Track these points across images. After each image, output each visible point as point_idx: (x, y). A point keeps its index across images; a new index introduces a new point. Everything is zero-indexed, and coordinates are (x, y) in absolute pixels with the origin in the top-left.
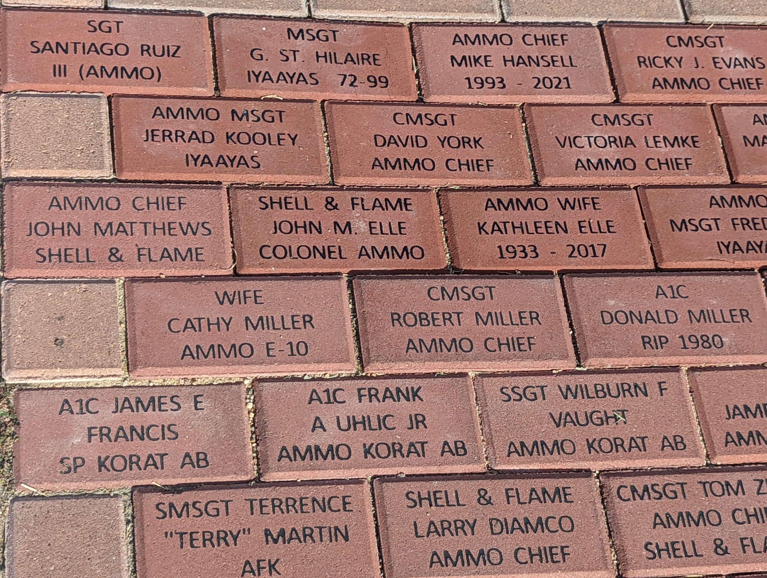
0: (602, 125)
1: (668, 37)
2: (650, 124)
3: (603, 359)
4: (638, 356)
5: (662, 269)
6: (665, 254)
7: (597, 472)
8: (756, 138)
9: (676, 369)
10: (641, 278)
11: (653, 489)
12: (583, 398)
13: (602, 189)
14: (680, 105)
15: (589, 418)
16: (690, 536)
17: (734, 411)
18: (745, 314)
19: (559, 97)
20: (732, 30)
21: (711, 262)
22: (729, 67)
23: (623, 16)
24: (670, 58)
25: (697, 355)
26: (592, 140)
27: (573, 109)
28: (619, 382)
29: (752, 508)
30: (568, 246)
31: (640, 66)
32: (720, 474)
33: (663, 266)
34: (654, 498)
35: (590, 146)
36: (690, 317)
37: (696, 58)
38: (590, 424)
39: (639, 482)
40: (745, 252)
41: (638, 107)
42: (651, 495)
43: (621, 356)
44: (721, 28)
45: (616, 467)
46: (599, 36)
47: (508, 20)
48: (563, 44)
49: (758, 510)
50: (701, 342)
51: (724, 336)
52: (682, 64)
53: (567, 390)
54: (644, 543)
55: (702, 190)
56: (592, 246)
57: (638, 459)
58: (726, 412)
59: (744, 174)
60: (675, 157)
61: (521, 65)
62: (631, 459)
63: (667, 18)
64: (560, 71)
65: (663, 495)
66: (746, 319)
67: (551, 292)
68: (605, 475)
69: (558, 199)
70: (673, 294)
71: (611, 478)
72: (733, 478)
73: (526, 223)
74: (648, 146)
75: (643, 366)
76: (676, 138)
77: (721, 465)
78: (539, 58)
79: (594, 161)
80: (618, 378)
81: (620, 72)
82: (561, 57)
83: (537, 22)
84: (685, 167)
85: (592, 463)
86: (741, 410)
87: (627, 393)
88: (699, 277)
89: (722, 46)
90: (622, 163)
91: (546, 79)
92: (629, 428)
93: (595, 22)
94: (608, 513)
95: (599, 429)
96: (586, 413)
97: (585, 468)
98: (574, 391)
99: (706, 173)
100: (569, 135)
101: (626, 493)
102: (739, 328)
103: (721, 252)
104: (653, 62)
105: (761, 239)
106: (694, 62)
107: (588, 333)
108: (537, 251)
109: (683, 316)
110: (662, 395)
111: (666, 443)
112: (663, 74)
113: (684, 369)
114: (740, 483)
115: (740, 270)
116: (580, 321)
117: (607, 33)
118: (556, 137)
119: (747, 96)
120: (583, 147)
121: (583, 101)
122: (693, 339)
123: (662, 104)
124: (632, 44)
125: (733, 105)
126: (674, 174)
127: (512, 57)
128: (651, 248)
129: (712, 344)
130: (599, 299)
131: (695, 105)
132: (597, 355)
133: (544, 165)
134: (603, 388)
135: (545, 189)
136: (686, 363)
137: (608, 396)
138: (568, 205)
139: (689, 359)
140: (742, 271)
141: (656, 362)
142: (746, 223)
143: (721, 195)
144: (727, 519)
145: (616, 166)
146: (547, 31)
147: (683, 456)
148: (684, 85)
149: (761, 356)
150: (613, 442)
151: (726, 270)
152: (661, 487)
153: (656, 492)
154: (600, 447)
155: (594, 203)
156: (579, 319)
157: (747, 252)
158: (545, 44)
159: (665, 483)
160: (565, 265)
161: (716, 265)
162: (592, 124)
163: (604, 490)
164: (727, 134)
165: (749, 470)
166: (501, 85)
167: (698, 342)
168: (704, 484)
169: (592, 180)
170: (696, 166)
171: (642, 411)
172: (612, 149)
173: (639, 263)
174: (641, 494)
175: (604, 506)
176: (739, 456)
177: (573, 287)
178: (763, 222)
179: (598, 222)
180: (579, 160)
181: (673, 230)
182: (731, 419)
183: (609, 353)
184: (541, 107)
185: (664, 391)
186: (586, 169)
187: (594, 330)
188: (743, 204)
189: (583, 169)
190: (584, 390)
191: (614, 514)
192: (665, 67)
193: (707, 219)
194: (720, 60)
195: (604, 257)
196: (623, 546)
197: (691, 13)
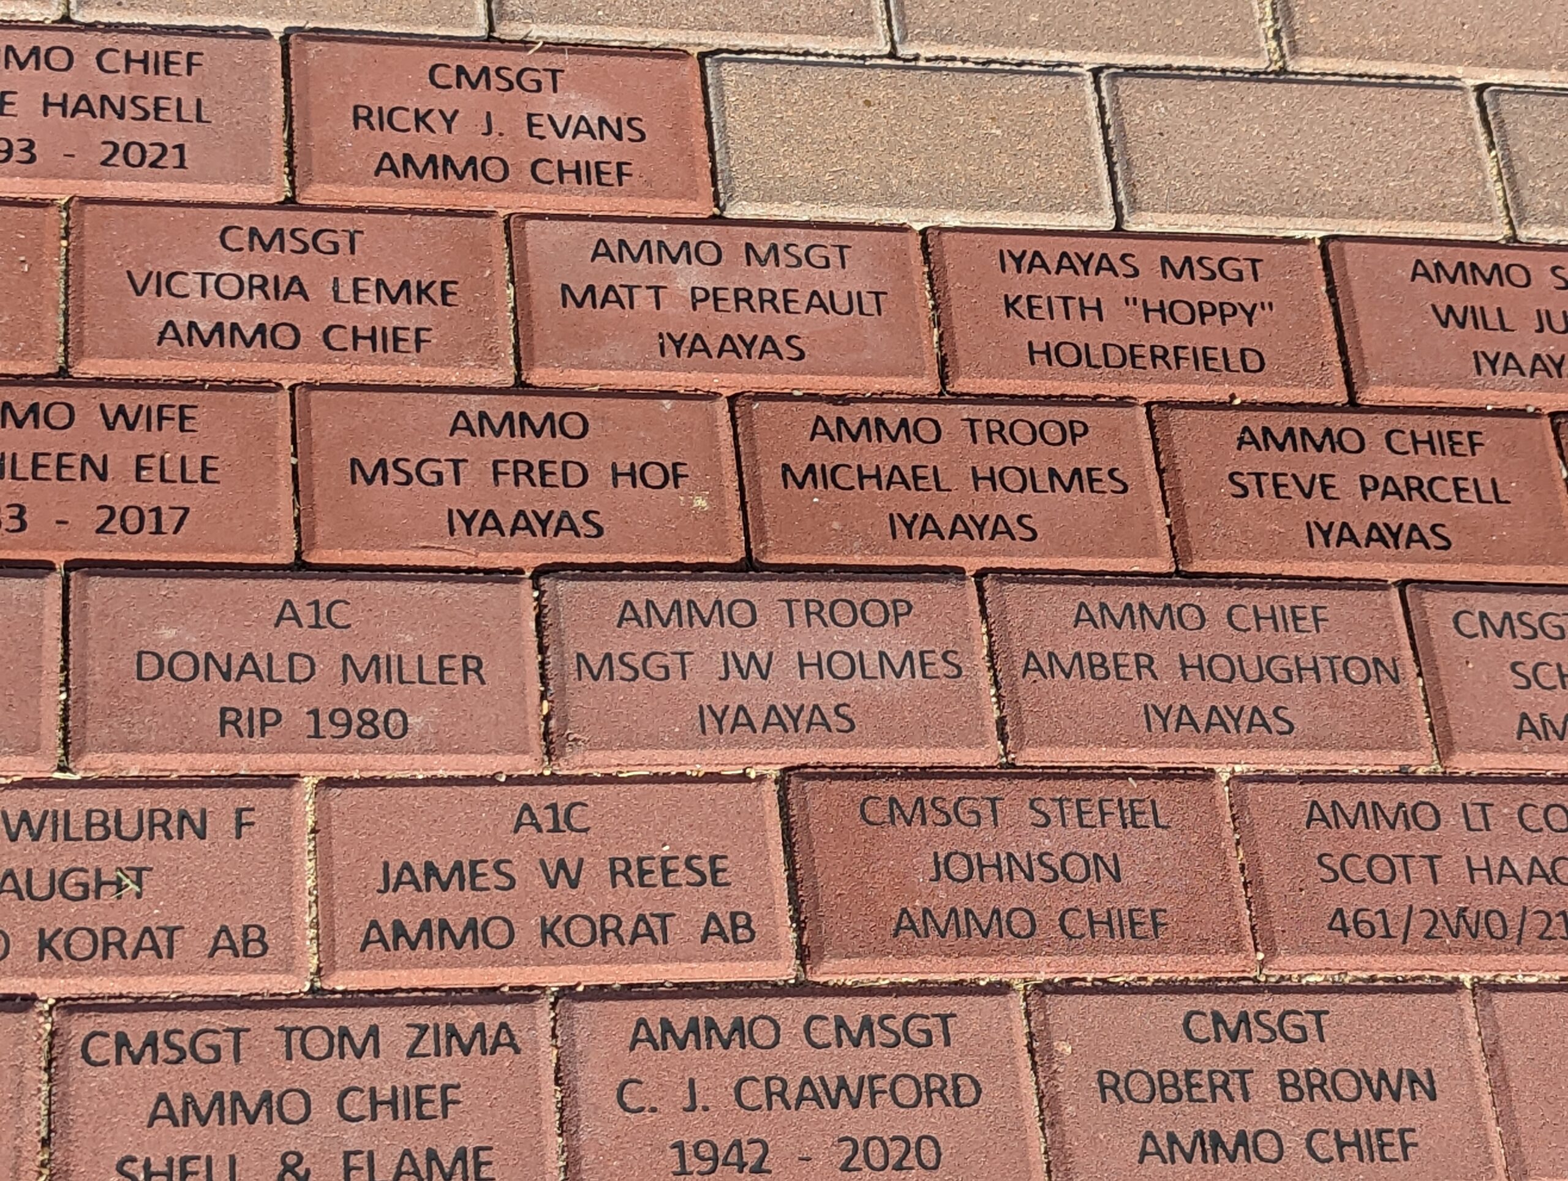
0: (240, 249)
1: (434, 68)
2: (353, 252)
3: (120, 755)
4: (202, 751)
5: (310, 564)
6: (321, 531)
7: (51, 1001)
8: (591, 289)
9: (288, 781)
10: (251, 582)
11: (167, 1040)
12: (55, 839)
13: (211, 388)
14: (435, 213)
15: (57, 884)
16: (231, 1145)
17: (400, 875)
18: (472, 666)
19: (155, 186)
20: (585, 56)
21: (425, 552)
22: (561, 135)
23: (344, 18)
24: (430, 111)
25: (342, 752)
26: (211, 281)
27: (180, 212)
28: (148, 807)
29: (389, 1086)
30: (100, 508)
31: (356, 127)
32: (332, 1010)
33: (313, 558)
34: (166, 1061)
35: (204, 295)
36: (345, 671)
37: (489, 114)
38: (57, 896)
39: (137, 1026)
40: (507, 532)
41: (334, 215)
42: (160, 1053)
43: (163, 750)
44: (563, 51)
45: (97, 991)
46: (279, 59)
47: (77, 18)
48: (189, 73)
49: (400, 1092)
50: (356, 723)
51: (412, 712)
52: (453, 124)
53: (21, 821)
54: (117, 1158)
55: (440, 398)
56: (157, 510)
57: (149, 974)
58: (381, 877)
59: (546, 366)
60: (395, 323)
61: (82, 115)
62: (133, 974)
63: (444, 24)
64: (170, 132)
65: (189, 1055)
66: (472, 676)
67: (31, 605)
68: (65, 1007)
69: (102, 406)
70: (317, 618)
71: (76, 1015)
72: (358, 1021)
73: (14, 455)
74: (336, 299)
75: (213, 773)
76: (406, 285)
77: (343, 992)
78: (127, 102)
79: (205, 327)
80: (145, 799)
81: (308, 136)
82: (179, 100)
83: (145, 25)
84: (413, 348)
85: (40, 980)
86: (417, 874)
87: (159, 832)
88: (387, 583)
89: (555, 90)
90: (268, 333)
91: (133, 147)
92: (145, 907)
93: (277, 27)
94: (54, 1091)
95: (74, 907)
96: (53, 873)
97: (24, 992)
98: (35, 825)
99: (457, 362)
100: (159, 269)
101: (103, 1048)
102: (451, 696)
103: (452, 531)
104: (387, 119)
105: (550, 506)
106: (485, 123)
107: (94, 698)
108: (26, 517)
109: (329, 666)
110: (239, 836)
111: (224, 942)
112: (405, 146)
113: (309, 782)
114: (373, 1032)
115: (488, 572)
116: (85, 671)
117: (296, 53)
118: (129, 273)
119: (591, 199)
120: (186, 296)
121: (211, 197)
122: (340, 718)
123: (391, 211)
124: (348, 79)
125: (553, 217)
126: (383, 362)
127: (65, 96)
128: (297, 520)
129: (381, 728)
130: (140, 625)
131: (469, 214)
132: (106, 747)
133: (86, 333)
134: (106, 819)
135: (79, 384)
136: (315, 770)
137: (113, 837)
138: (121, 419)
139: (321, 759)
140: (490, 574)
141: (243, 764)
142: (523, 471)
143: (481, 409)
144: (324, 1109)
145: (253, 338)
146: (158, 44)
147: (255, 971)
148: (450, 170)
149: (490, 758)
150: (100, 937)
151: (457, 570)
152: (187, 1037)
153: (172, 1046)
154: (67, 946)
155: (183, 418)
156: (85, 668)
157: (512, 534)
158: (146, 71)
159: (200, 1028)
160: (84, 549)
161: (434, 559)
162: (220, 247)
163: (56, 1041)
164: (527, 278)
165: (402, 1003)
166: (26, 156)
167: (349, 724)
168: (289, 1032)
169: (192, 368)
170: (437, 345)
171: (185, 870)
172: (253, 303)
173: (259, 550)
174: (136, 1052)
175: (50, 1075)
176: (390, 972)
177: (86, 598)
178: (564, 470)
179: (183, 459)
180: (170, 323)
181: (354, 482)
182: (390, 893)
183: (137, 742)
184: (107, 207)
185: (244, 829)
186: (182, 344)
187: (113, 693)
188: (528, 428)
189: (176, 342)
190: (61, 823)
191: (64, 1094)
192: (413, 131)
193: (439, 461)
194: (545, 121)
195: (179, 535)
196: (67, 1164)
197: (501, 18)
